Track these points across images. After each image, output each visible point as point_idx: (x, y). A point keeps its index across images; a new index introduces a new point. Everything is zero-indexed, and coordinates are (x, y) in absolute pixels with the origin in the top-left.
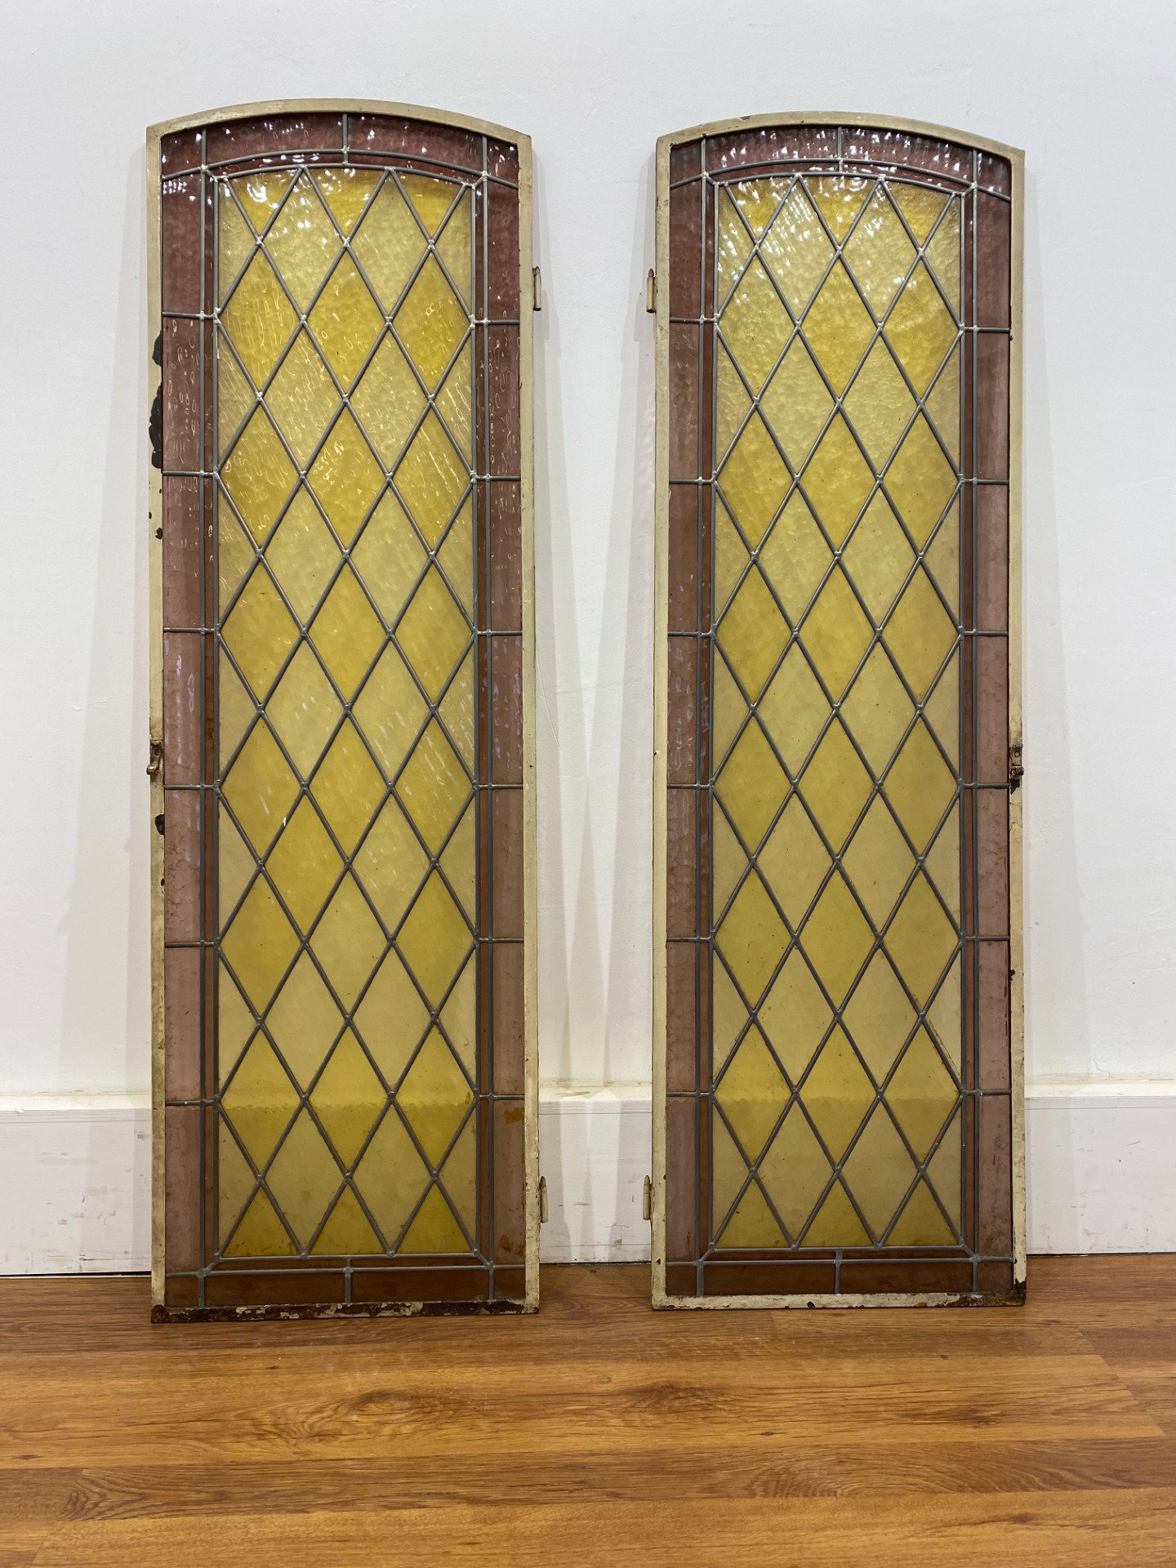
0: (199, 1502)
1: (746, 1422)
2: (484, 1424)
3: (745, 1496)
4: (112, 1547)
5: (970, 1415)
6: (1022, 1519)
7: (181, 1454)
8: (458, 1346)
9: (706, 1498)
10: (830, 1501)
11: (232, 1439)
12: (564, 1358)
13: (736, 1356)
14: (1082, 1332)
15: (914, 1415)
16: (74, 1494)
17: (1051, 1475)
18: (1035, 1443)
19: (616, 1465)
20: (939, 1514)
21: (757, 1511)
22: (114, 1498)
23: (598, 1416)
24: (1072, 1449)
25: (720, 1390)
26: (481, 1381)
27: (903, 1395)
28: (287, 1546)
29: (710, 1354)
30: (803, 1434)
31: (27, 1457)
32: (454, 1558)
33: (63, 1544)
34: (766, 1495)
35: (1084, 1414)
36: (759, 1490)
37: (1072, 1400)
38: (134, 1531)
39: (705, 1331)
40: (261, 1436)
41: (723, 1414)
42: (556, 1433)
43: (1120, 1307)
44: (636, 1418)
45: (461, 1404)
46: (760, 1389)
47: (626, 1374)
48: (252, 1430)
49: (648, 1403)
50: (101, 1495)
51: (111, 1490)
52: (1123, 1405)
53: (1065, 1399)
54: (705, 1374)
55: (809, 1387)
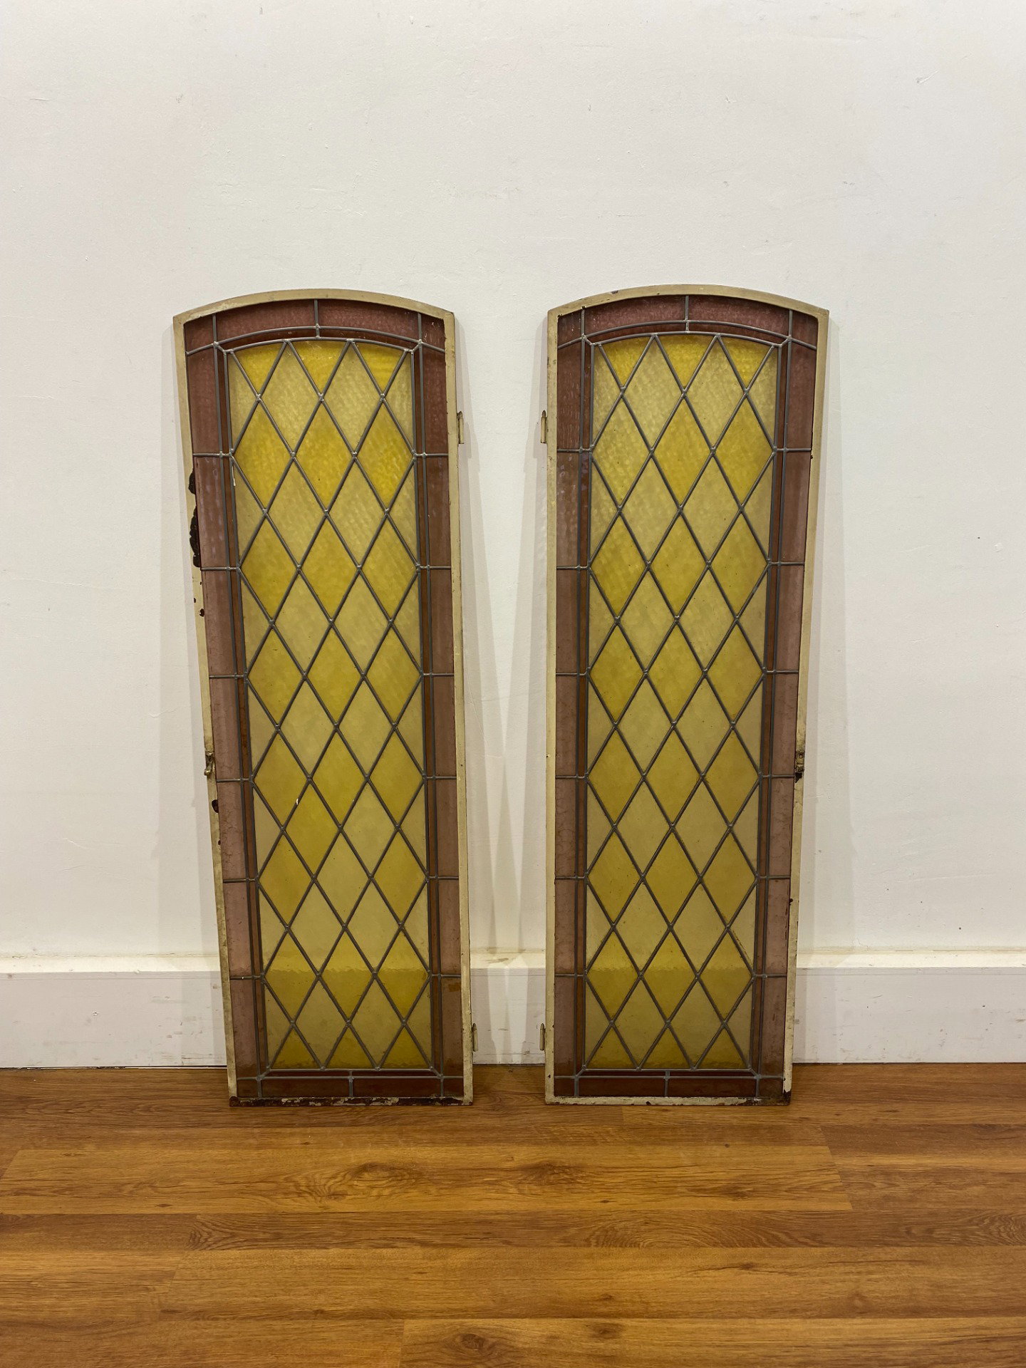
0: (265, 1240)
1: (593, 1192)
2: (433, 1190)
3: (584, 1246)
4: (218, 1269)
5: (733, 1192)
6: (747, 1267)
7: (252, 1206)
8: (420, 1130)
9: (561, 1246)
10: (633, 1251)
11: (283, 1196)
12: (486, 1141)
13: (594, 1143)
14: (822, 1127)
15: (698, 1190)
16: (193, 1232)
17: (773, 1236)
18: (769, 1212)
19: (510, 1221)
20: (699, 1261)
21: (590, 1256)
22: (216, 1235)
23: (504, 1186)
24: (790, 1218)
25: (579, 1168)
26: (433, 1157)
27: (695, 1175)
28: (317, 1271)
29: (579, 1140)
30: (627, 1203)
31: (163, 1206)
32: (411, 1282)
33: (190, 1266)
34: (596, 1246)
35: (805, 1192)
36: (593, 1242)
37: (802, 1181)
38: (229, 1258)
39: (577, 1122)
40: (300, 1194)
41: (580, 1186)
42: (476, 1198)
43: (852, 1108)
44: (526, 1188)
45: (420, 1174)
46: (606, 1168)
47: (524, 1154)
48: (293, 1189)
49: (534, 1177)
50: (209, 1233)
51: (214, 1230)
52: (830, 1186)
53: (796, 1180)
54: (573, 1156)
55: (637, 1167)
